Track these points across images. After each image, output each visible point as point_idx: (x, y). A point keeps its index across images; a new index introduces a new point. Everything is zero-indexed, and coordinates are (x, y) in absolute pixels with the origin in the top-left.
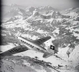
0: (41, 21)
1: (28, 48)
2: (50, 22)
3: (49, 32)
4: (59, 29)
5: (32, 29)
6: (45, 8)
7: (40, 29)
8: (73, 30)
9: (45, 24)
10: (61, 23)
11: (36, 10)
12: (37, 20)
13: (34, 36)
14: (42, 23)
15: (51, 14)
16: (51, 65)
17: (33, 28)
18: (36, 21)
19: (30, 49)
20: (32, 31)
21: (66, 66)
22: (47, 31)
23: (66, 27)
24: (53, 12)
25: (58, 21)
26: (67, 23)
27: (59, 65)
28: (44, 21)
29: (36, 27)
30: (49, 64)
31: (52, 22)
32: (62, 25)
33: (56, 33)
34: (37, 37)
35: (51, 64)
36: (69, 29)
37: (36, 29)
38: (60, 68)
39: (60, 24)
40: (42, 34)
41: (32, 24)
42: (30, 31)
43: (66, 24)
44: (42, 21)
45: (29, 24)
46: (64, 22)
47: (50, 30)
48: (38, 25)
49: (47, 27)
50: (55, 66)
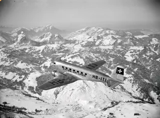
0: (26, 49)
1: (77, 77)
2: (40, 51)
3: (35, 65)
4: (51, 60)
5: (9, 62)
6: (44, 30)
7: (22, 62)
8: (70, 59)
9: (33, 54)
10: (56, 50)
11: (22, 32)
12: (20, 48)
13: (11, 73)
14: (27, 53)
15: (48, 39)
16: (25, 111)
17: (11, 62)
18: (18, 51)
19: (80, 79)
20: (9, 66)
21: (47, 110)
22: (33, 64)
23: (63, 56)
24: (51, 35)
25: (51, 49)
26: (65, 50)
27: (36, 110)
28: (31, 50)
29: (16, 59)
30: (23, 110)
31: (43, 50)
32: (57, 54)
33: (46, 65)
34: (15, 73)
35: (25, 109)
36: (65, 58)
37: (16, 63)
38: (38, 113)
39: (55, 52)
40: (23, 69)
41: (9, 56)
42: (5, 66)
43: (63, 52)
44: (28, 50)
45: (6, 55)
46: (61, 48)
47: (37, 63)
48: (20, 57)
49: (34, 58)
50: (31, 112)
